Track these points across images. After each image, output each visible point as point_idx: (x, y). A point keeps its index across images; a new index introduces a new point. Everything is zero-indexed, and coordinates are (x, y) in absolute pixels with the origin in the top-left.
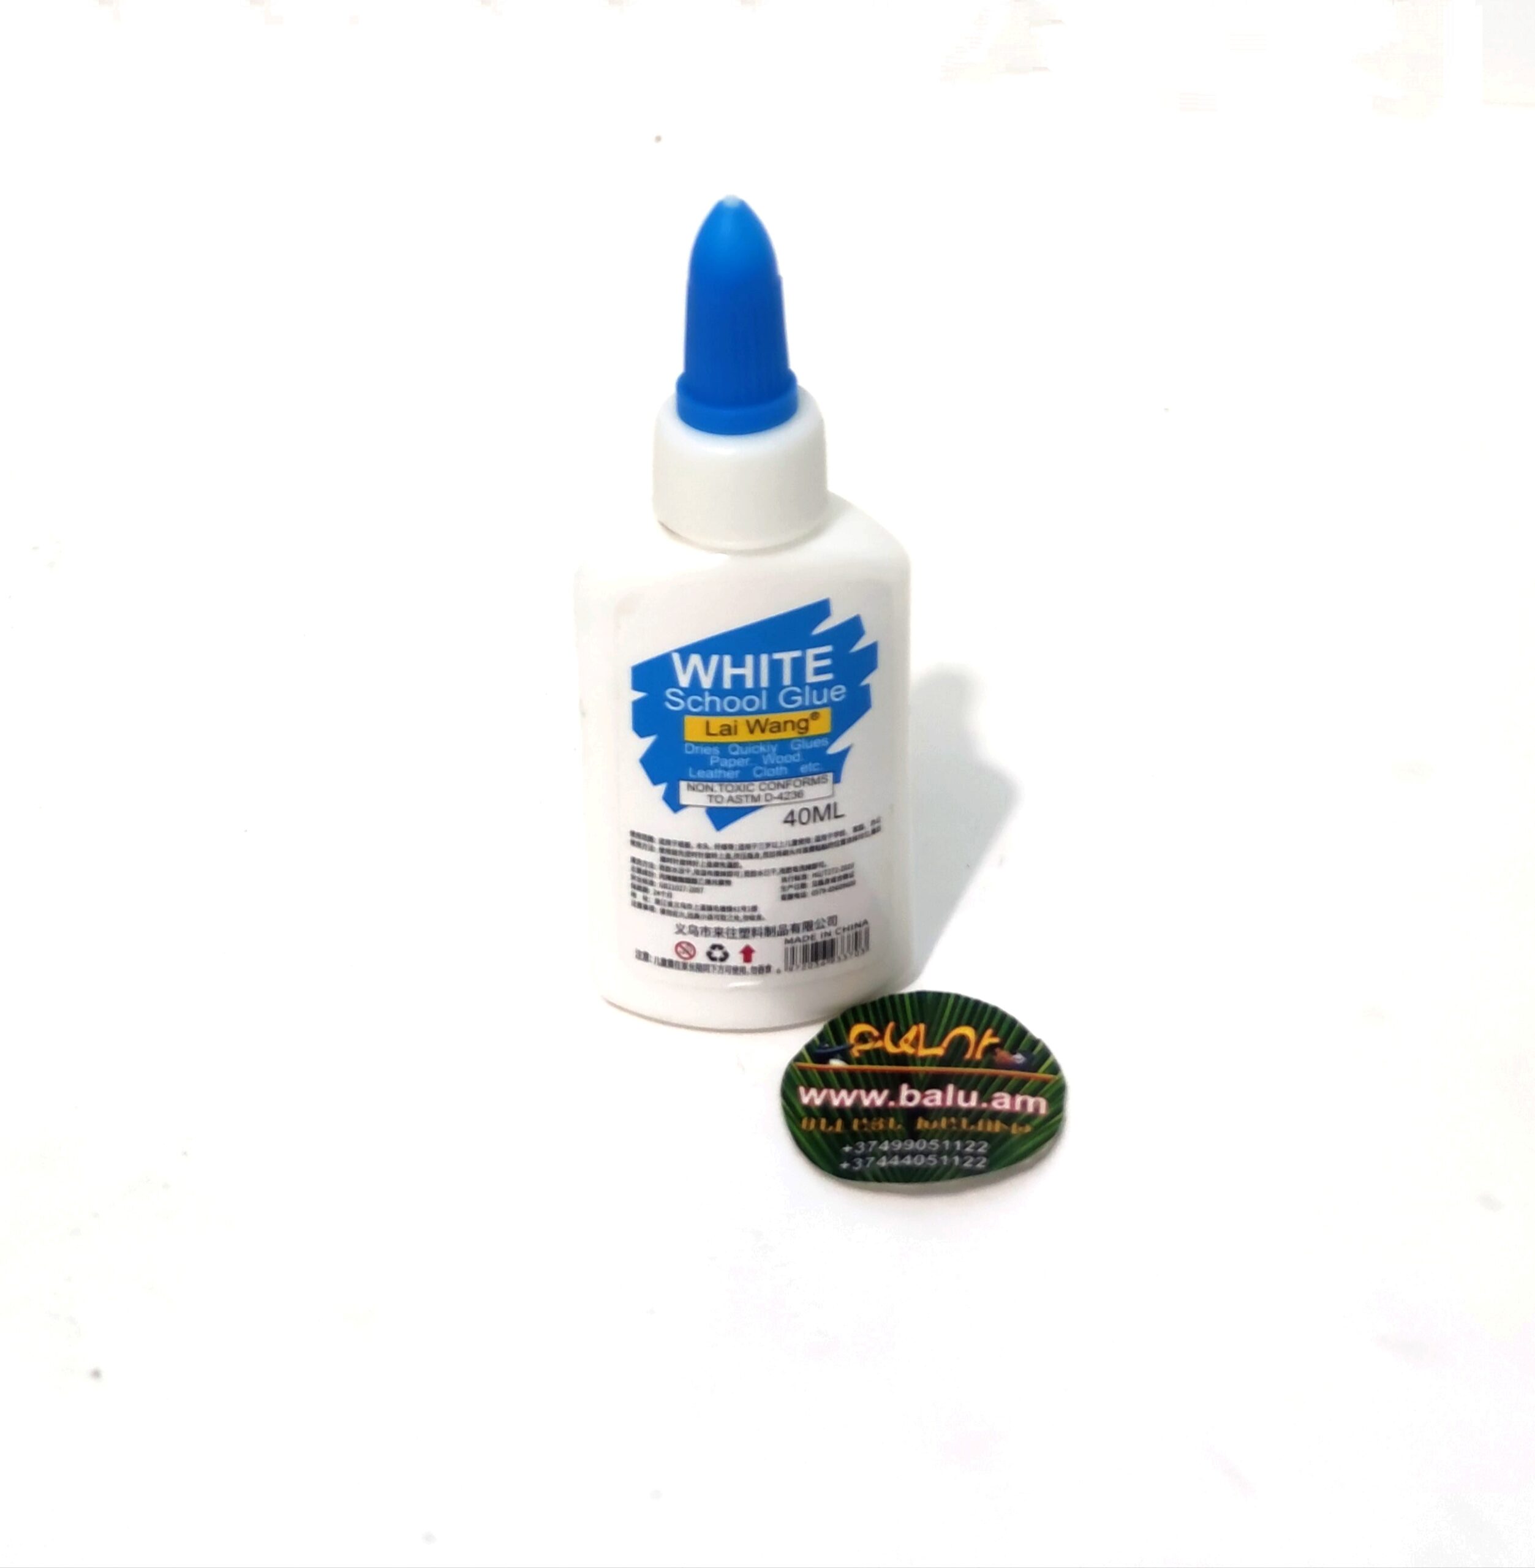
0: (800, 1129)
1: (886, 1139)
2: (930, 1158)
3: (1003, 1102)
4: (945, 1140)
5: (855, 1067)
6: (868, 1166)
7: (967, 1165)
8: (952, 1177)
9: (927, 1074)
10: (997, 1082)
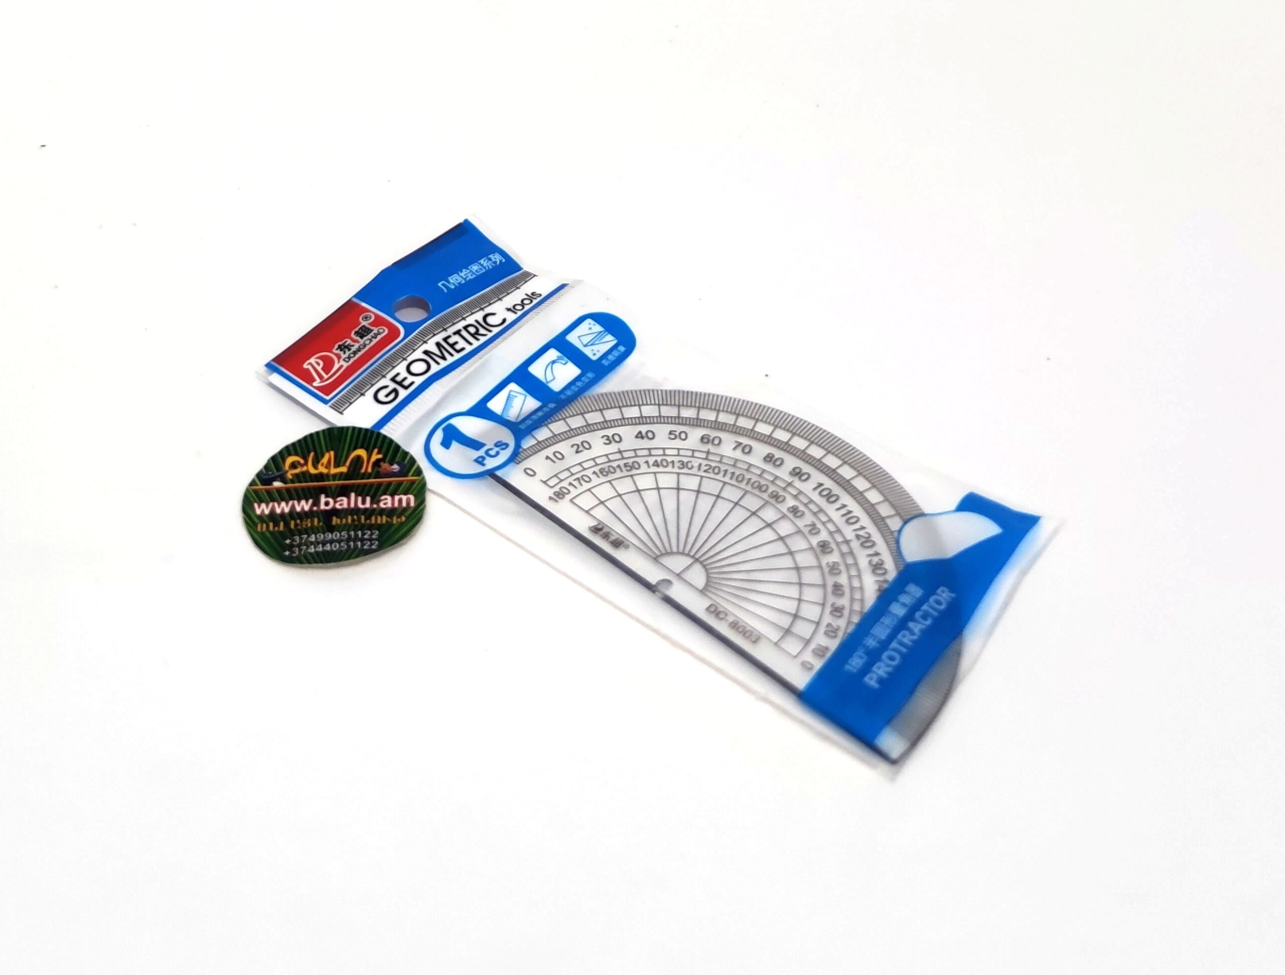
0: (256, 532)
1: (313, 533)
2: (342, 544)
3: (387, 502)
4: (351, 531)
5: (290, 485)
6: (302, 552)
7: (365, 547)
8: (357, 556)
9: (337, 485)
10: (382, 488)
